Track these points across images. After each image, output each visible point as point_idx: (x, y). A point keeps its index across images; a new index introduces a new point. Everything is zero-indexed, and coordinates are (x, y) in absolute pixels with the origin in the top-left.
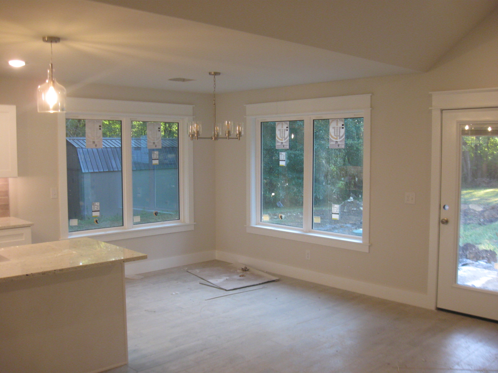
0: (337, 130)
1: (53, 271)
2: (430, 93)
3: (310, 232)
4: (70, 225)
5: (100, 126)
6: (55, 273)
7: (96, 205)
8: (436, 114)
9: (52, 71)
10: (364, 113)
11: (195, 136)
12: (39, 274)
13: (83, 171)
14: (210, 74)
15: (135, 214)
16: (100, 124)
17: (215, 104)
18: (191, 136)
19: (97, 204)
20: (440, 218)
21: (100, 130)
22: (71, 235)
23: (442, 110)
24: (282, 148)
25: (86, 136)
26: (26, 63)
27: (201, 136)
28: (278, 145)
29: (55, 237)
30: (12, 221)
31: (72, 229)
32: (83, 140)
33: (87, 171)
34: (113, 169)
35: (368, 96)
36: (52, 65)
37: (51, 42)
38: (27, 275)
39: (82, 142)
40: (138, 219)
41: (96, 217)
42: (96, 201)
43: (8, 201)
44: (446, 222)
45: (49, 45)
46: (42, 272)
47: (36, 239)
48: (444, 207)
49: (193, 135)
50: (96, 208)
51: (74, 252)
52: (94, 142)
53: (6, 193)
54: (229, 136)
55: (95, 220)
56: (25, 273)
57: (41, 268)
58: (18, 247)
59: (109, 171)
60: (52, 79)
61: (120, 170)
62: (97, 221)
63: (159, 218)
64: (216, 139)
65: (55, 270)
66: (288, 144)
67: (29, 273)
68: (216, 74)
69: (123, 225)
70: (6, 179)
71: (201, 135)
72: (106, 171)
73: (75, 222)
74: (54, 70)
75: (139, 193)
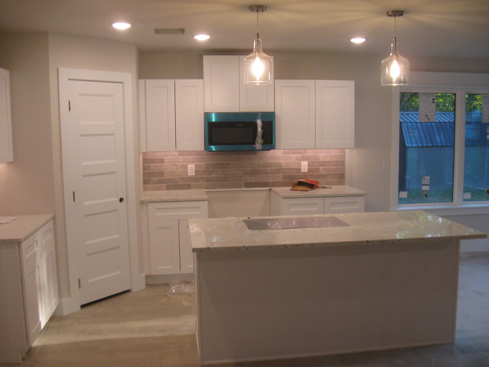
1: (391, 240)
4: (400, 197)
5: (433, 100)
6: (393, 242)
7: (426, 179)
9: (395, 44)
12: (378, 241)
13: (407, 145)
15: (466, 190)
16: (433, 98)
19: (428, 178)
21: (433, 104)
22: (400, 207)
25: (419, 110)
26: (366, 39)
29: (385, 208)
30: (347, 189)
31: (401, 201)
32: (407, 114)
33: (410, 145)
34: (437, 144)
36: (395, 38)
37: (395, 16)
38: (368, 241)
39: (406, 116)
40: (468, 196)
41: (426, 191)
42: (427, 175)
43: (344, 170)
45: (392, 19)
46: (382, 240)
47: (368, 208)
50: (426, 182)
51: (410, 224)
52: (427, 116)
53: (343, 163)
55: (424, 194)
56: (366, 239)
57: (380, 236)
58: (355, 214)
59: (433, 146)
60: (395, 52)
61: (453, 145)
62: (426, 195)
63: (483, 197)
65: (393, 240)
67: (369, 239)
69: (452, 201)
70: (343, 150)
72: (430, 145)
73: (404, 195)
74: (397, 43)
75: (468, 170)
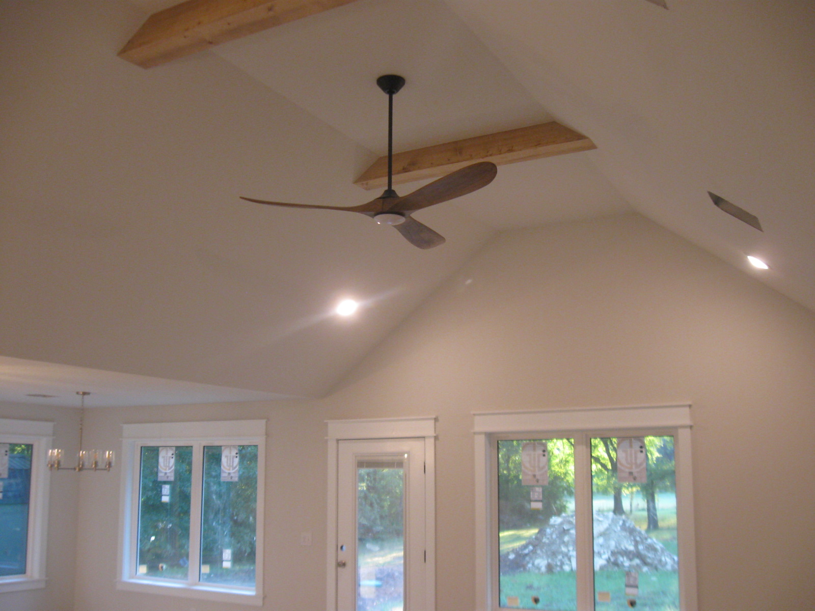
0: (230, 459)
2: (325, 421)
3: (196, 584)
8: (332, 446)
10: (259, 440)
11: (55, 466)
14: (78, 393)
17: (81, 429)
18: (49, 466)
20: (337, 560)
23: (338, 441)
24: (165, 479)
27: (62, 467)
28: (161, 477)
35: (264, 421)
44: (344, 565)
48: (342, 547)
49: (52, 466)
54: (96, 466)
64: (80, 469)
66: (173, 474)
68: (84, 394)
71: (63, 465)
